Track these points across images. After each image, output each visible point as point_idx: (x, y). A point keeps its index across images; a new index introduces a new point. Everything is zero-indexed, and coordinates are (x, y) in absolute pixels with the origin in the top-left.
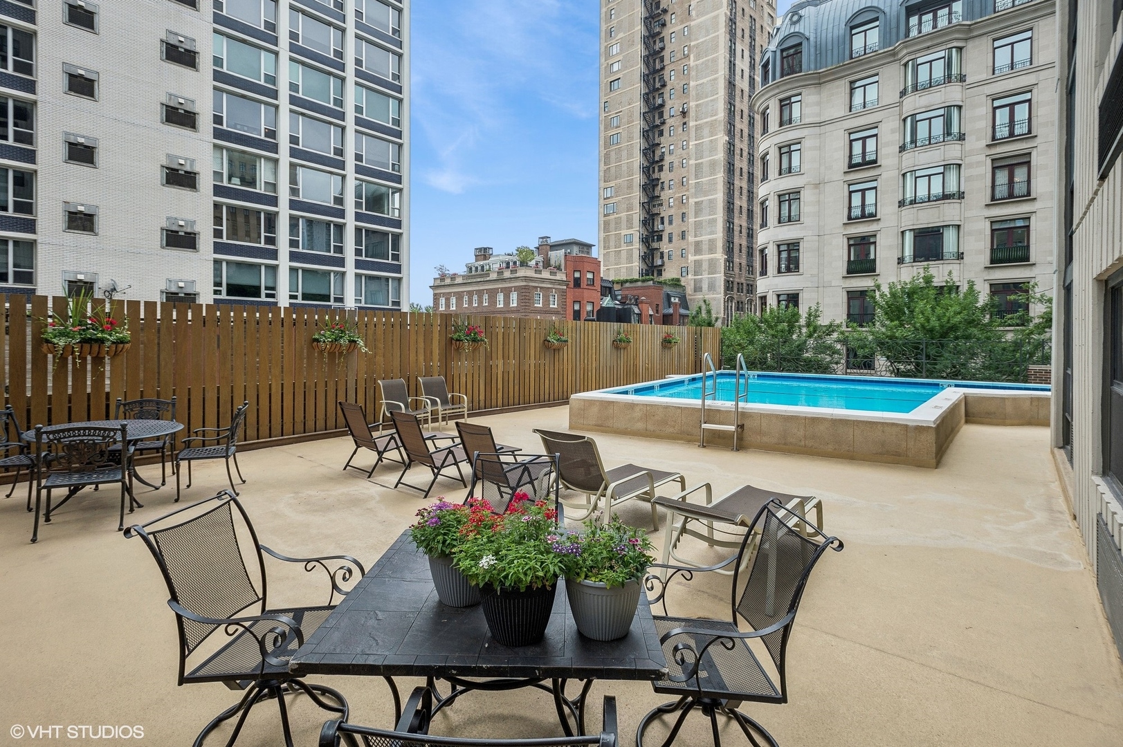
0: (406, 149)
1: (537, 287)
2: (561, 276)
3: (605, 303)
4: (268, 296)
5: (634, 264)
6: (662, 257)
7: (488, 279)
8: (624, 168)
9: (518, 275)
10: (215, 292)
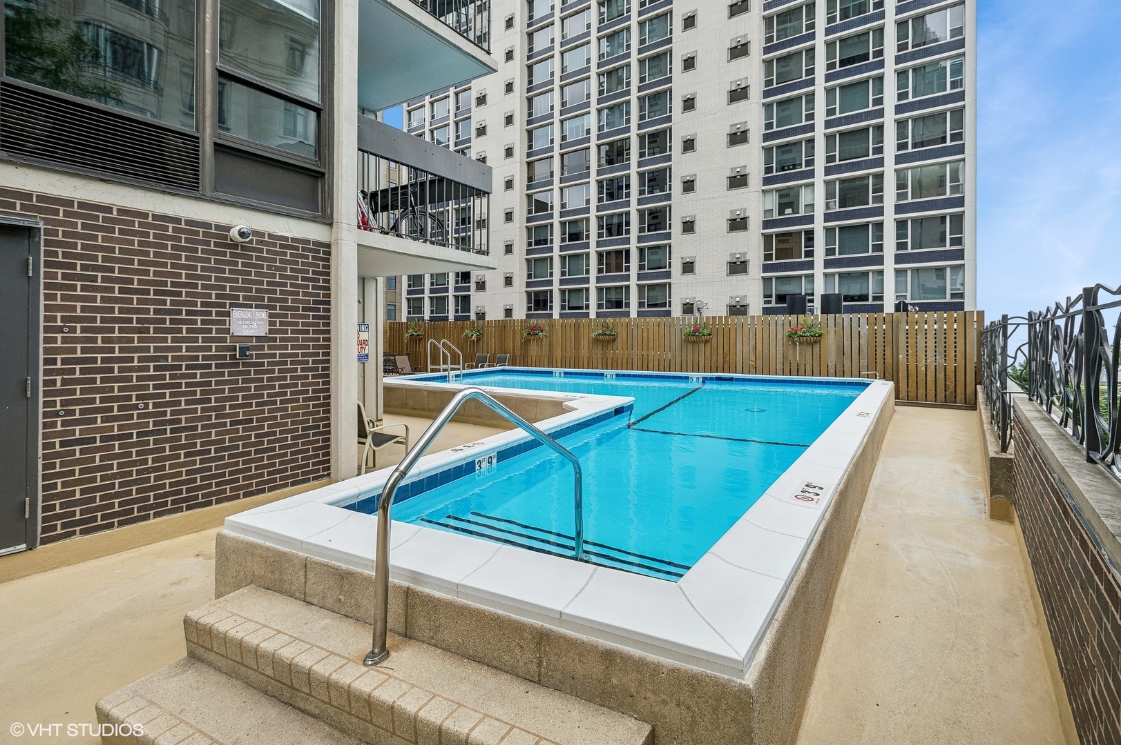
0: (969, 109)
10: (766, 302)
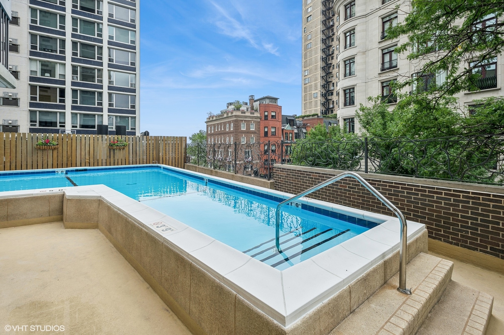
0: (138, 55)
1: (243, 120)
2: (257, 114)
3: (286, 128)
4: (61, 126)
5: (318, 108)
6: (333, 104)
7: (224, 117)
8: (313, 60)
9: (233, 115)
10: (31, 125)
